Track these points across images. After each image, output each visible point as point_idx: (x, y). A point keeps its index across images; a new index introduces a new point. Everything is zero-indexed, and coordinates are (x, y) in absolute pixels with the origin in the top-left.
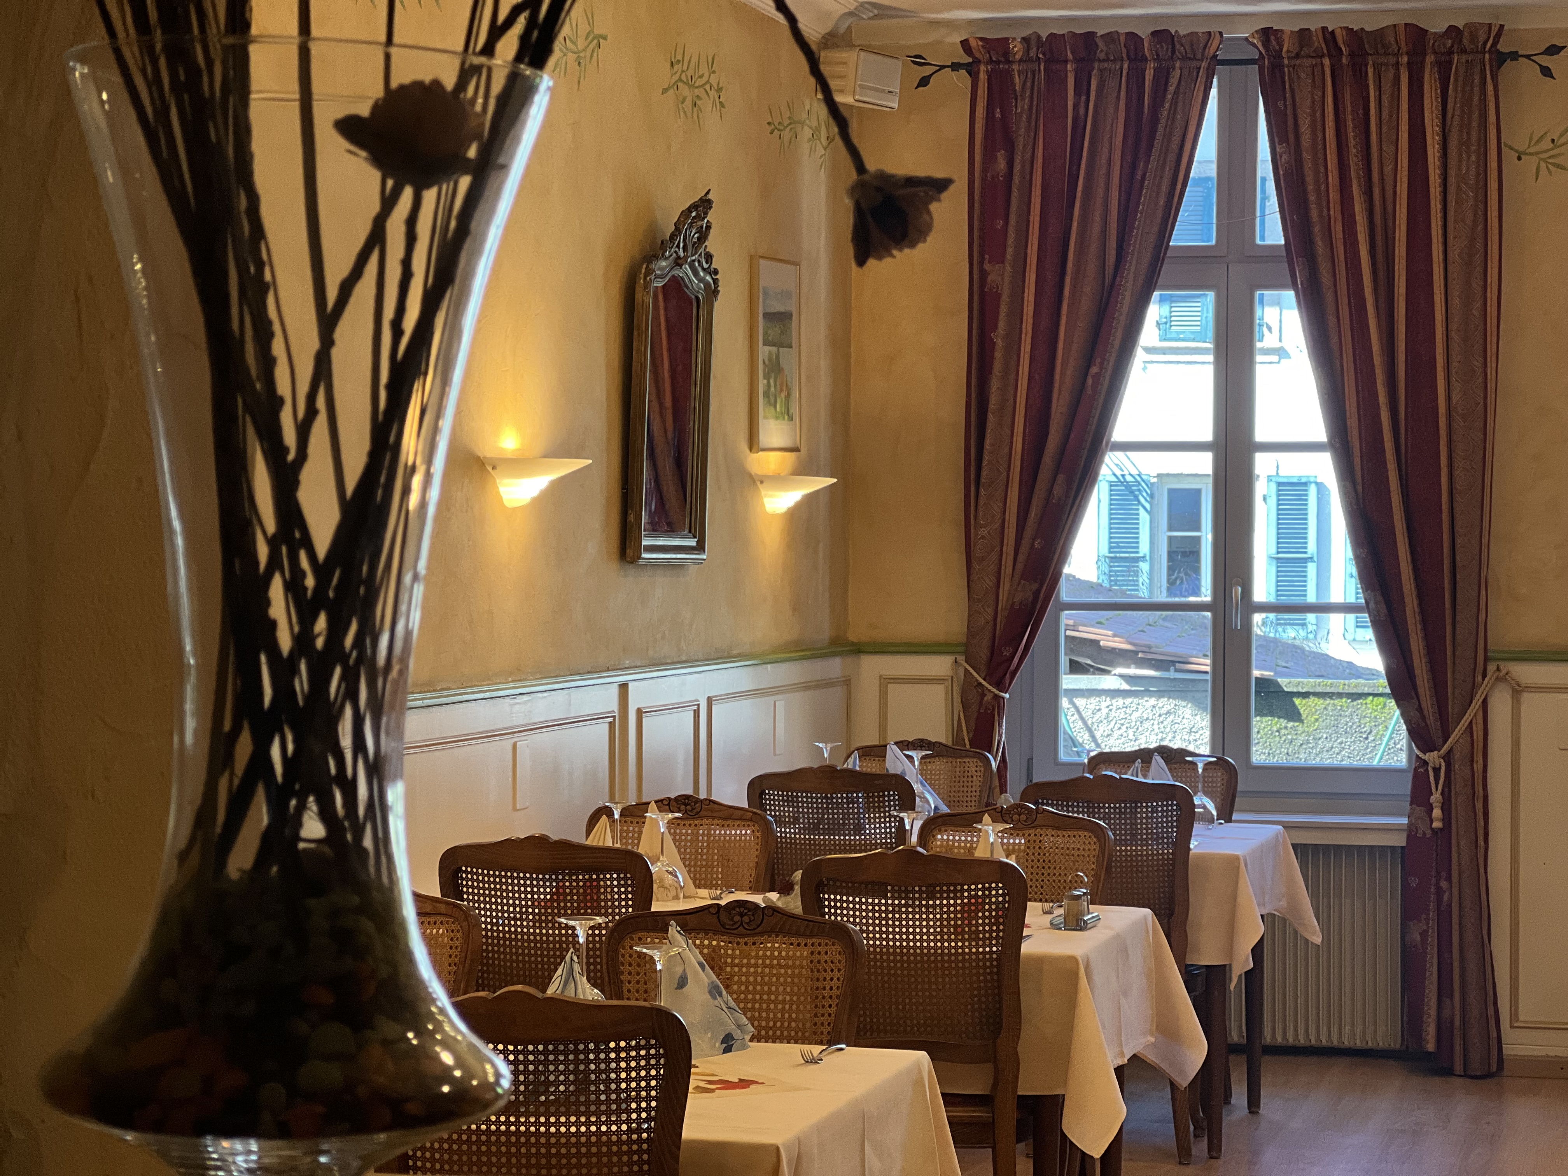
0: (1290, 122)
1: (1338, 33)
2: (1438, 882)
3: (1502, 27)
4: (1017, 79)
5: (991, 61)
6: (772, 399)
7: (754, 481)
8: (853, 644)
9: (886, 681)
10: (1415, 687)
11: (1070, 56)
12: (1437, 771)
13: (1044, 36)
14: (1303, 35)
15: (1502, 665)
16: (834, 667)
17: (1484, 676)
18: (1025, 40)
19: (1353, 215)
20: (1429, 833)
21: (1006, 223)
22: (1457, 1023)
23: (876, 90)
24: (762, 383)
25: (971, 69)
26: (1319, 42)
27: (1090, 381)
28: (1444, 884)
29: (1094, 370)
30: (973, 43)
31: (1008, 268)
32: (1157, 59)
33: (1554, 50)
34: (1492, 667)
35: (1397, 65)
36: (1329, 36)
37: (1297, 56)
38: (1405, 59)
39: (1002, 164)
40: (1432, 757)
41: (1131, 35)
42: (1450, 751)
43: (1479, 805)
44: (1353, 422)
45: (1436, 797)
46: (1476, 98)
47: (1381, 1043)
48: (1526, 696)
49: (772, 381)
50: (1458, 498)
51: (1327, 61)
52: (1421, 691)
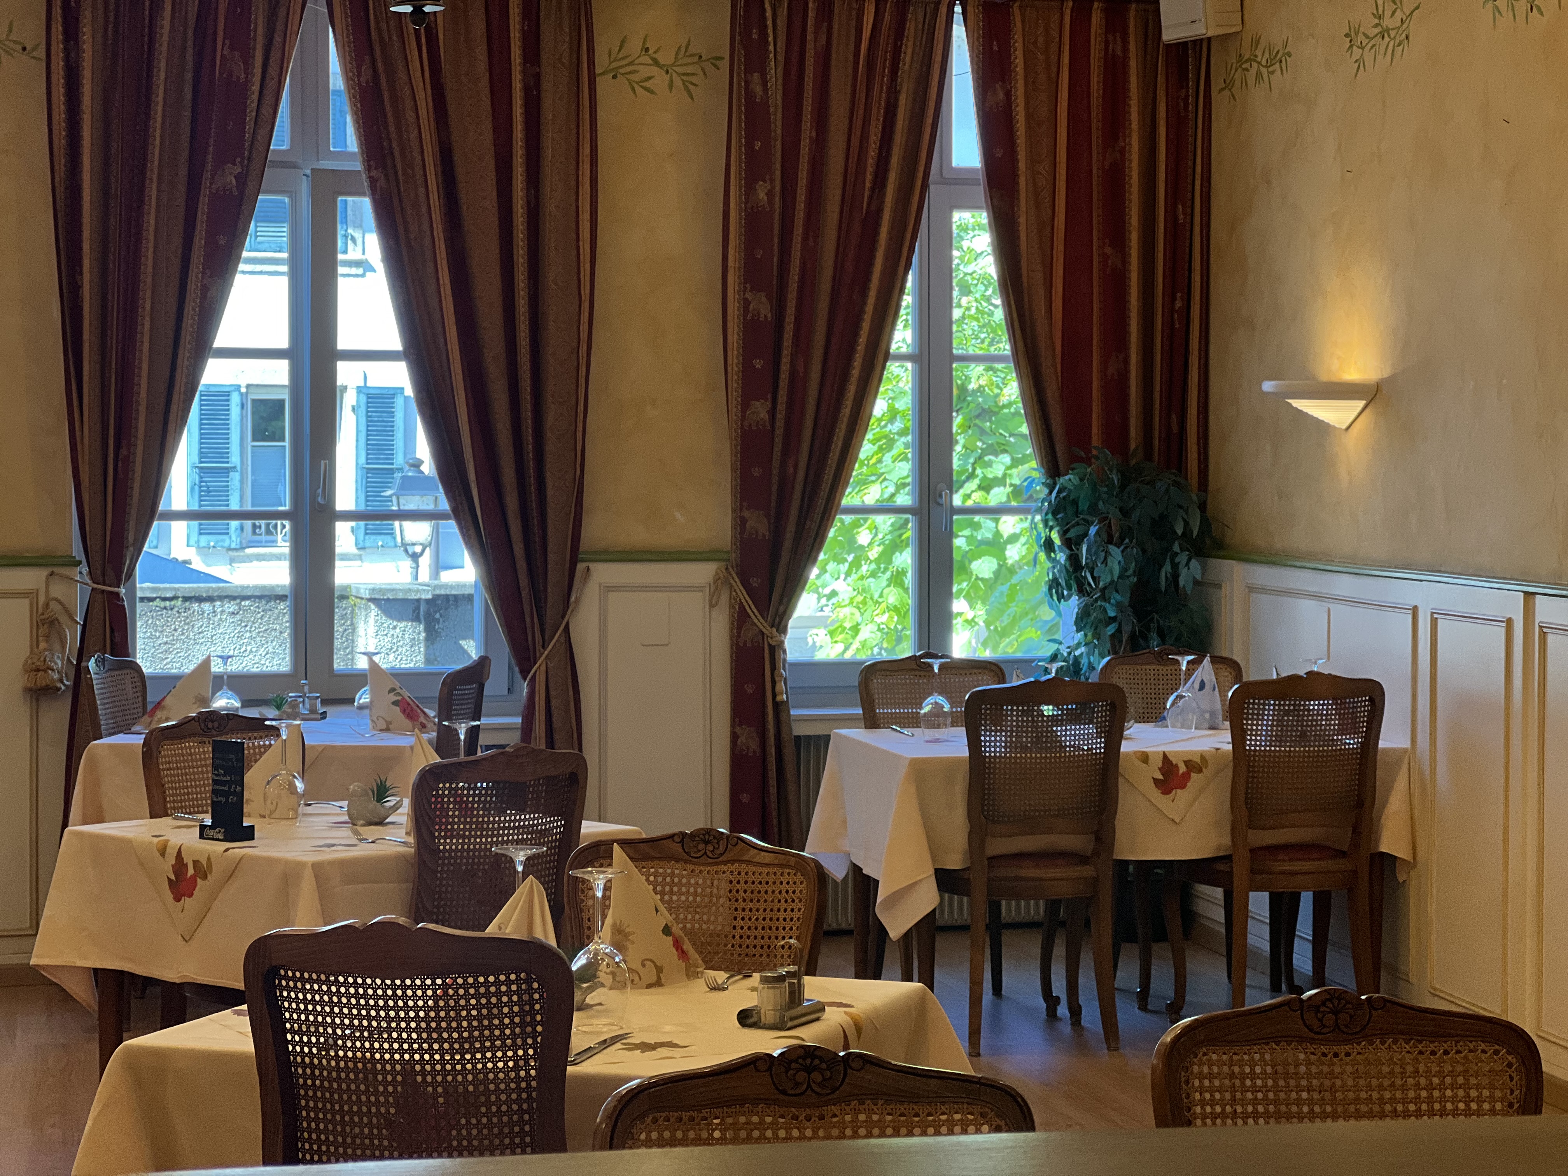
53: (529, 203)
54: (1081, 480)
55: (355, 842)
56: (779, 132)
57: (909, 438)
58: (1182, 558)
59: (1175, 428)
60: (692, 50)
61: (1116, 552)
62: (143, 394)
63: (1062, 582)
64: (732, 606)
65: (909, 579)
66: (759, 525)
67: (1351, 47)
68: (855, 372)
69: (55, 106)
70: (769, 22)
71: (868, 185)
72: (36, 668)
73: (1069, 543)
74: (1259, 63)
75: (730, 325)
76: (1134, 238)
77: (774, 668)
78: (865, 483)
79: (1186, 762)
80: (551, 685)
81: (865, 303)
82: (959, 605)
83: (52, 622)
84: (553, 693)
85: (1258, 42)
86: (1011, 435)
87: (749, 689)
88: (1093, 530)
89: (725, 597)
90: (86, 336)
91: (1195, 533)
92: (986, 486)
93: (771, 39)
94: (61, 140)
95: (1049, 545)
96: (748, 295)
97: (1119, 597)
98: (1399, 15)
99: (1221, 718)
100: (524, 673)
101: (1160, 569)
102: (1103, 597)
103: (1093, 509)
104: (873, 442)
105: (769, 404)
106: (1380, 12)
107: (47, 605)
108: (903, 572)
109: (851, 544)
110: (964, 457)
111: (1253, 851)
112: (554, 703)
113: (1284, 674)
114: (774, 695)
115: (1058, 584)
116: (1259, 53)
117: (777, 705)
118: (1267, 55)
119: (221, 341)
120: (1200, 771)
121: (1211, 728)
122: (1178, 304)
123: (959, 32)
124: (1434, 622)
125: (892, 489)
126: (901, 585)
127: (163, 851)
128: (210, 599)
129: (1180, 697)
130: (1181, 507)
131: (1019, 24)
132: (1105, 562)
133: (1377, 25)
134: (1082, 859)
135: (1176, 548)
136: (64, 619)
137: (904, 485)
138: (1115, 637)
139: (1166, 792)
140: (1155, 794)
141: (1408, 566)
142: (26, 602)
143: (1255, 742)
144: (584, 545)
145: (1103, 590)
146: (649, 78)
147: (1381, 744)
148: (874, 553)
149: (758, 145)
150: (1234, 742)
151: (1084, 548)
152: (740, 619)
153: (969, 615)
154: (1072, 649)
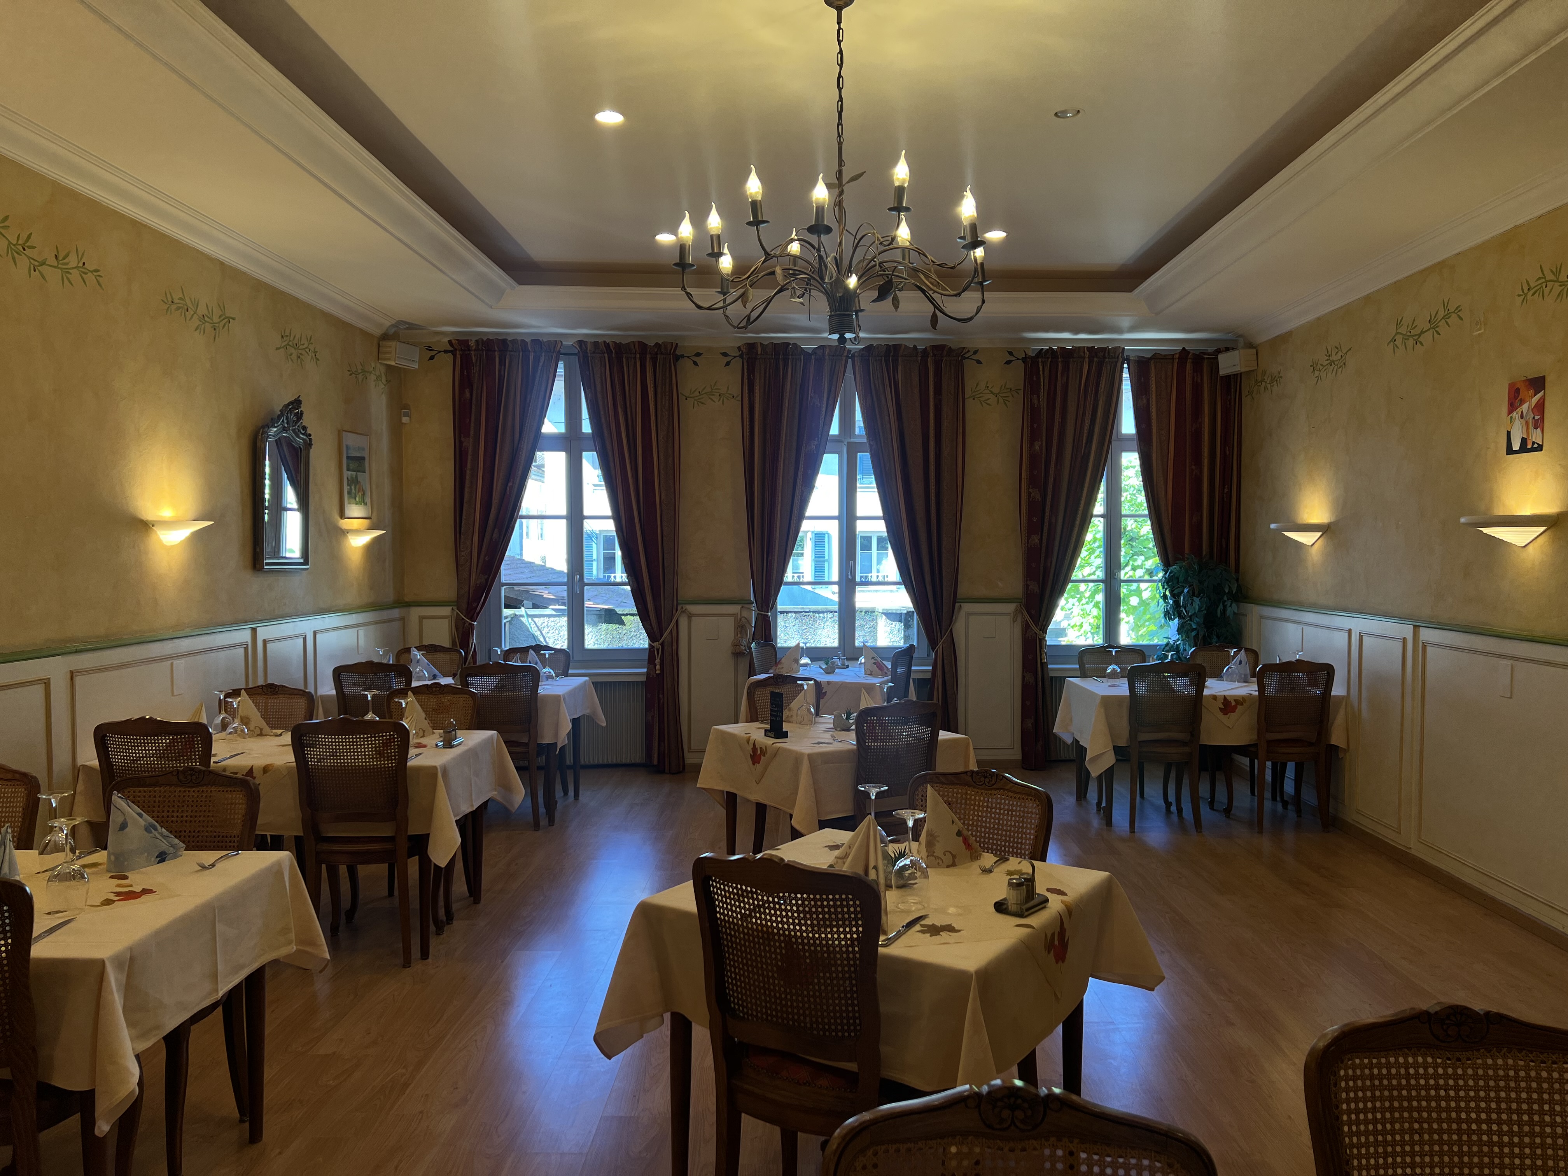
0: (592, 381)
1: (610, 344)
2: (658, 695)
3: (677, 344)
4: (474, 358)
5: (462, 350)
6: (353, 495)
7: (344, 533)
8: (407, 602)
9: (422, 618)
10: (649, 616)
11: (496, 349)
12: (658, 650)
13: (485, 339)
14: (596, 344)
15: (684, 606)
16: (396, 613)
17: (677, 611)
18: (477, 341)
19: (619, 420)
20: (655, 676)
21: (470, 420)
22: (666, 752)
23: (405, 359)
24: (346, 489)
25: (453, 352)
26: (603, 347)
27: (508, 489)
28: (661, 696)
29: (510, 484)
30: (454, 342)
31: (471, 440)
32: (534, 352)
33: (698, 355)
34: (679, 607)
35: (635, 358)
36: (607, 345)
37: (594, 352)
38: (638, 356)
39: (468, 395)
40: (656, 644)
41: (523, 341)
42: (663, 642)
43: (675, 663)
44: (622, 507)
45: (658, 661)
46: (668, 373)
47: (638, 761)
48: (693, 618)
49: (353, 487)
50: (665, 538)
51: (606, 355)
52: (651, 618)
53: (936, 453)
54: (1180, 568)
55: (831, 741)
56: (1045, 420)
57: (1102, 549)
58: (1228, 603)
59: (1224, 546)
60: (1007, 387)
61: (1197, 600)
62: (778, 535)
63: (1171, 613)
64: (1022, 621)
65: (1101, 606)
66: (1034, 587)
67: (1314, 370)
68: (1078, 522)
69: (745, 419)
70: (1041, 373)
71: (1084, 441)
72: (736, 645)
73: (1173, 595)
74: (1266, 382)
75: (1022, 502)
76: (1206, 462)
77: (1041, 648)
78: (1082, 567)
79: (1235, 700)
80: (945, 655)
81: (1082, 493)
82: (1122, 615)
83: (742, 627)
84: (945, 657)
85: (1265, 373)
86: (1144, 548)
87: (1030, 657)
88: (1186, 590)
89: (1019, 620)
90: (756, 512)
91: (1234, 592)
92: (1134, 569)
93: (1042, 380)
94: (747, 433)
95: (1165, 597)
96: (1031, 490)
97: (1197, 620)
98: (1340, 354)
99: (1249, 677)
100: (933, 649)
101: (1218, 607)
102: (1190, 620)
103: (1186, 581)
104: (1087, 551)
105: (1039, 536)
106: (1330, 353)
107: (741, 619)
108: (1099, 602)
109: (1078, 591)
110: (1125, 557)
111: (1267, 741)
112: (945, 662)
113: (1284, 661)
114: (1041, 660)
115: (1169, 613)
116: (1266, 378)
117: (1042, 664)
118: (1270, 378)
119: (809, 512)
120: (1242, 704)
121: (1245, 682)
122: (1226, 490)
123: (1126, 375)
124: (1361, 638)
125: (1094, 569)
126: (1098, 607)
127: (748, 741)
128: (823, 612)
129: (1230, 668)
130: (1227, 580)
131: (1153, 368)
132: (1192, 604)
133: (1328, 360)
134: (1185, 744)
135: (1225, 598)
136: (747, 625)
137: (1099, 568)
138: (1196, 637)
139: (1225, 714)
140: (1220, 715)
141: (1345, 610)
142: (733, 618)
143: (1270, 690)
144: (958, 596)
145: (1190, 617)
146: (989, 399)
147: (1333, 693)
148: (1087, 594)
149: (1035, 426)
150: (1259, 690)
151: (1182, 598)
152: (1026, 627)
153: (1126, 619)
154: (1175, 641)
